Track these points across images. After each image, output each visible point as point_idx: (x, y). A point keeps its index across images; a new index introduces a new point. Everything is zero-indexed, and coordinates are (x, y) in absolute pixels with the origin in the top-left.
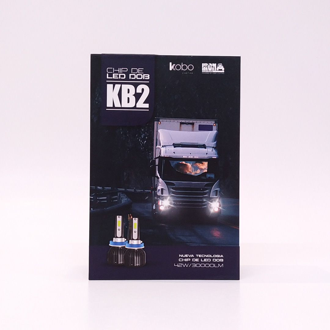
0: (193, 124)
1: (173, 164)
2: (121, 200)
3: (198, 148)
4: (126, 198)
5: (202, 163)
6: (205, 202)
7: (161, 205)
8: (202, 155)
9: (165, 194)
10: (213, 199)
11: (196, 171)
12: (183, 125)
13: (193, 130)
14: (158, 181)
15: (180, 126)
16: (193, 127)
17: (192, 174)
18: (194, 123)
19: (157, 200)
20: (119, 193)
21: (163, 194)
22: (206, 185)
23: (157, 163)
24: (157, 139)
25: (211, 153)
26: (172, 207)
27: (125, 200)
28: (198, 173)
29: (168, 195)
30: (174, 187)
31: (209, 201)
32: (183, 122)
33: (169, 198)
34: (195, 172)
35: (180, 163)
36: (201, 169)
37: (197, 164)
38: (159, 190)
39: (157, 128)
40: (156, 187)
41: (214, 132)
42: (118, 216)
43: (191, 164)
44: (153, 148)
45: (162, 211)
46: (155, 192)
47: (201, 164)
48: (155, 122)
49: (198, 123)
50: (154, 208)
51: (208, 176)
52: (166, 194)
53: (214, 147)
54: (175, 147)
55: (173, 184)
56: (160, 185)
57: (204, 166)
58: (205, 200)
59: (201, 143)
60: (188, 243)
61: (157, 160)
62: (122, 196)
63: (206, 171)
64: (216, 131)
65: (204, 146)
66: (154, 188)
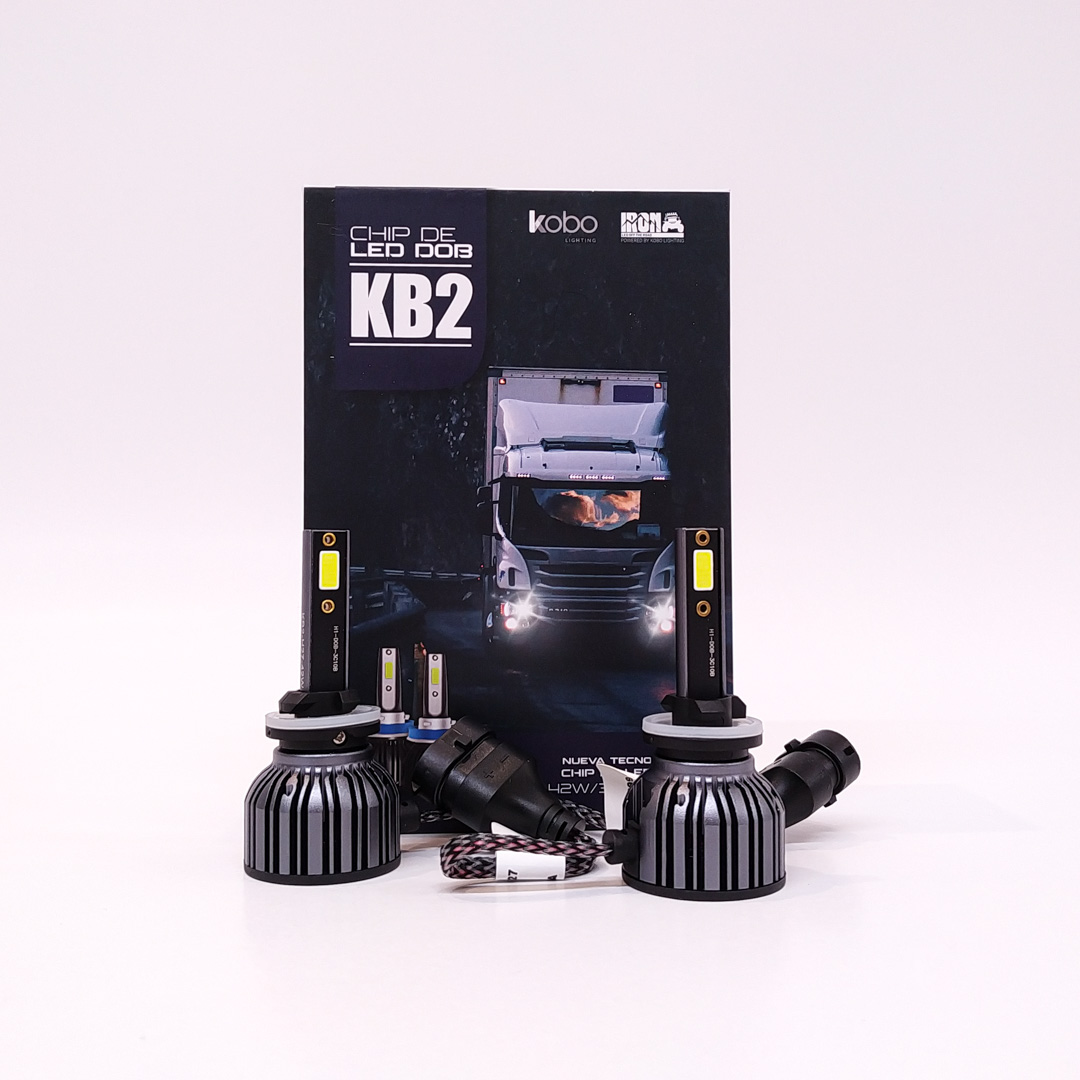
0: (597, 384)
1: (543, 497)
2: (394, 604)
3: (613, 453)
4: (408, 596)
5: (626, 495)
6: (635, 605)
7: (510, 617)
8: (625, 472)
9: (520, 584)
10: (657, 597)
11: (608, 517)
12: (568, 388)
13: (597, 402)
14: (500, 547)
15: (562, 389)
16: (598, 392)
17: (598, 526)
18: (600, 381)
19: (499, 603)
20: (389, 583)
21: (513, 585)
22: (638, 557)
23: (496, 496)
24: (495, 427)
25: (649, 464)
26: (541, 622)
27: (404, 603)
28: (613, 524)
29: (528, 587)
30: (546, 562)
31: (646, 603)
32: (568, 377)
33: (531, 595)
34: (606, 520)
35: (563, 493)
36: (623, 512)
37: (611, 497)
38: (503, 573)
39: (496, 395)
40: (495, 565)
41: (658, 406)
42: (384, 650)
43: (594, 498)
44: (484, 454)
45: (512, 632)
46: (490, 579)
47: (621, 498)
48: (491, 380)
49: (611, 381)
50: (489, 623)
51: (643, 530)
52: (522, 583)
53: (660, 447)
54: (546, 449)
55: (543, 556)
56: (505, 557)
57: (632, 503)
58: (633, 601)
59: (621, 436)
60: (588, 723)
61: (496, 489)
62: (397, 591)
63: (636, 516)
64: (663, 404)
65: (629, 447)
66: (487, 566)
